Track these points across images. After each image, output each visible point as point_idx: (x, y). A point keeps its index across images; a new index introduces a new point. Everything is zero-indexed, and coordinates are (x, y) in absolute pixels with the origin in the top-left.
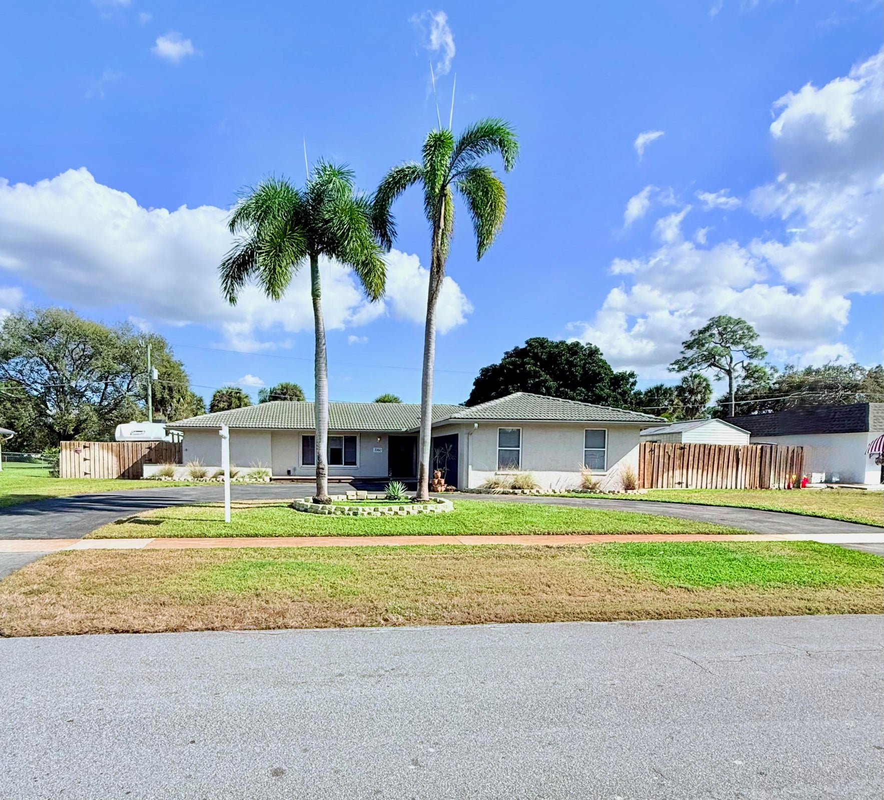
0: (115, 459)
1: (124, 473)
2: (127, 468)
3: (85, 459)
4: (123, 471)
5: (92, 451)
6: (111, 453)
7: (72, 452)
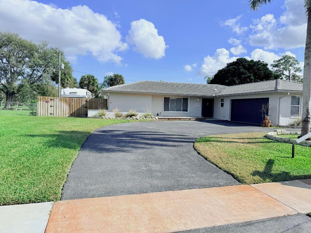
0: (67, 107)
1: (72, 114)
2: (74, 111)
3: (51, 106)
4: (71, 112)
5: (55, 102)
6: (65, 103)
7: (44, 102)
